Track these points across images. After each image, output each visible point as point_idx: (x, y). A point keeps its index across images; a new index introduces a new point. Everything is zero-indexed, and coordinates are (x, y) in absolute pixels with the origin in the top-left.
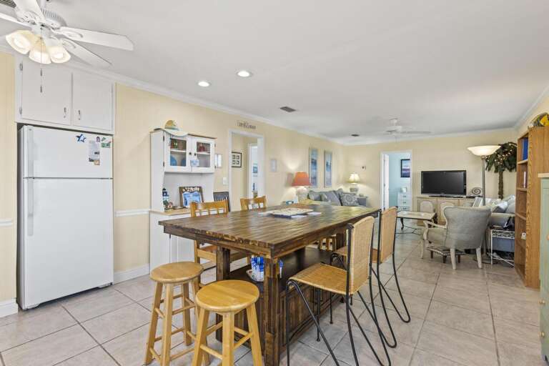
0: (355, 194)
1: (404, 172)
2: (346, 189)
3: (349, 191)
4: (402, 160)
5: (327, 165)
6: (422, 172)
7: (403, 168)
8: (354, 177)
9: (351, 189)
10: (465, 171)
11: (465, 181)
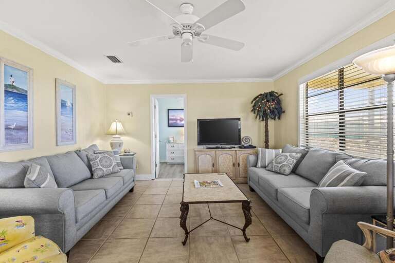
0: (115, 153)
1: (170, 122)
2: (102, 145)
3: (110, 149)
4: (169, 110)
5: (63, 105)
6: (198, 120)
7: (170, 117)
8: (116, 126)
9: (112, 145)
10: (239, 119)
11: (239, 130)
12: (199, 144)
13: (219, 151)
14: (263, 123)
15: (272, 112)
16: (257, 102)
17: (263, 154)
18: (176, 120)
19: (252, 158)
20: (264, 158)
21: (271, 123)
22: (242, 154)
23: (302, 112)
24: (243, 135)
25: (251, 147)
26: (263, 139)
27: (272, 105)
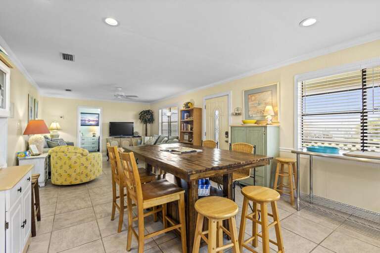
1: (82, 122)
4: (82, 113)
6: (110, 123)
10: (133, 123)
11: (133, 128)
12: (110, 136)
13: (122, 139)
14: (145, 125)
15: (149, 120)
16: (142, 114)
17: (144, 138)
18: (85, 120)
19: (139, 141)
20: (144, 140)
21: (148, 125)
22: (134, 140)
23: (160, 121)
24: (135, 131)
25: (139, 137)
26: (145, 133)
27: (149, 117)
